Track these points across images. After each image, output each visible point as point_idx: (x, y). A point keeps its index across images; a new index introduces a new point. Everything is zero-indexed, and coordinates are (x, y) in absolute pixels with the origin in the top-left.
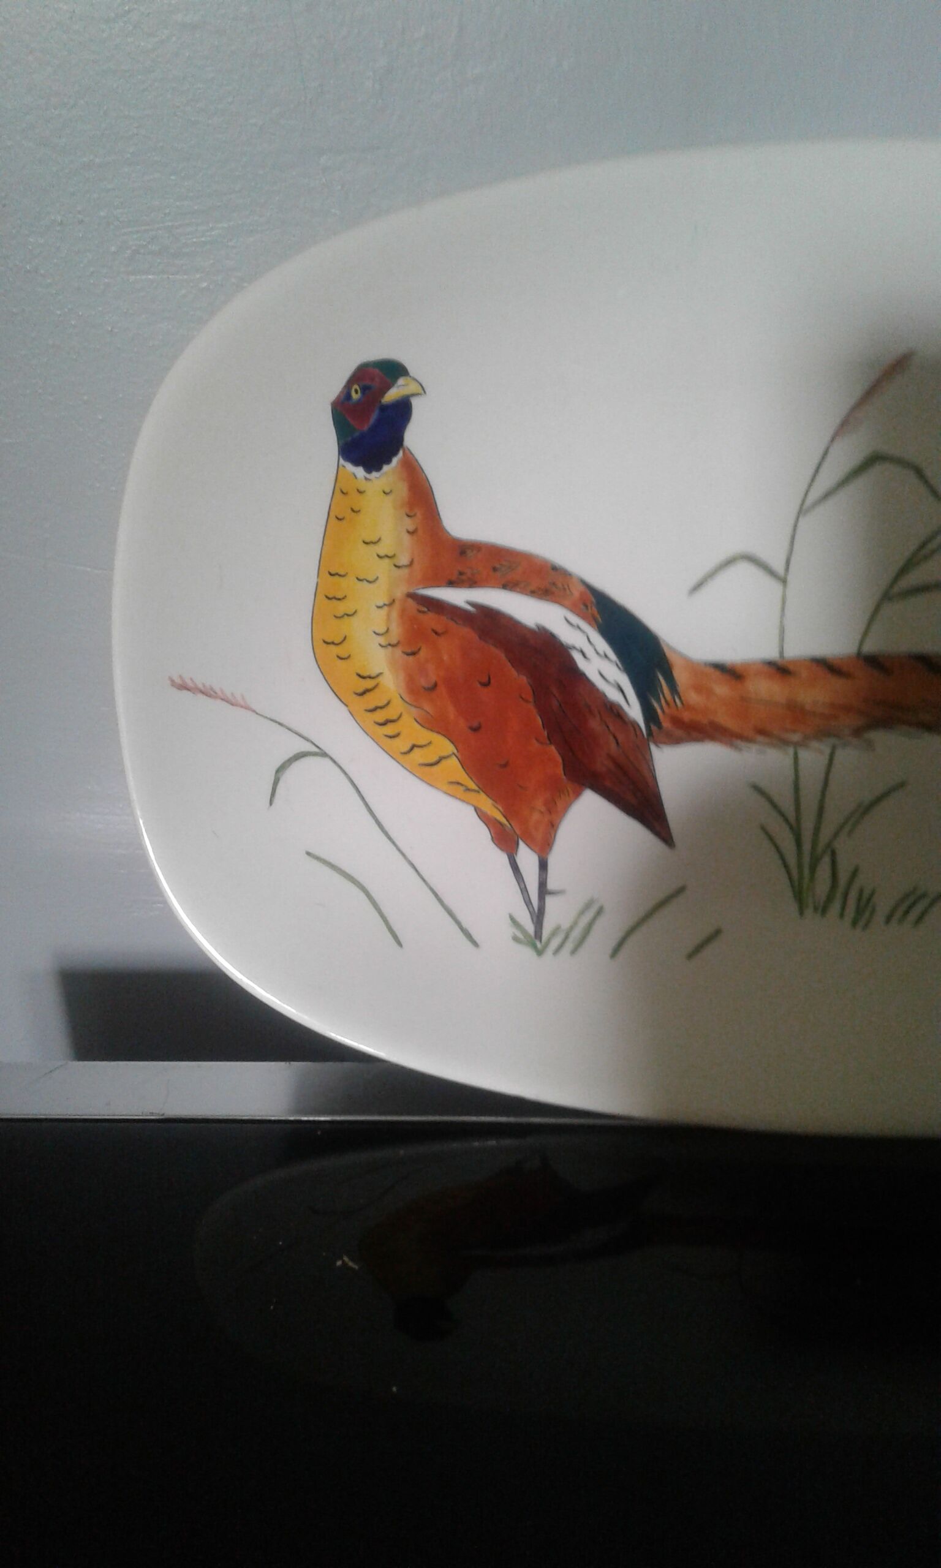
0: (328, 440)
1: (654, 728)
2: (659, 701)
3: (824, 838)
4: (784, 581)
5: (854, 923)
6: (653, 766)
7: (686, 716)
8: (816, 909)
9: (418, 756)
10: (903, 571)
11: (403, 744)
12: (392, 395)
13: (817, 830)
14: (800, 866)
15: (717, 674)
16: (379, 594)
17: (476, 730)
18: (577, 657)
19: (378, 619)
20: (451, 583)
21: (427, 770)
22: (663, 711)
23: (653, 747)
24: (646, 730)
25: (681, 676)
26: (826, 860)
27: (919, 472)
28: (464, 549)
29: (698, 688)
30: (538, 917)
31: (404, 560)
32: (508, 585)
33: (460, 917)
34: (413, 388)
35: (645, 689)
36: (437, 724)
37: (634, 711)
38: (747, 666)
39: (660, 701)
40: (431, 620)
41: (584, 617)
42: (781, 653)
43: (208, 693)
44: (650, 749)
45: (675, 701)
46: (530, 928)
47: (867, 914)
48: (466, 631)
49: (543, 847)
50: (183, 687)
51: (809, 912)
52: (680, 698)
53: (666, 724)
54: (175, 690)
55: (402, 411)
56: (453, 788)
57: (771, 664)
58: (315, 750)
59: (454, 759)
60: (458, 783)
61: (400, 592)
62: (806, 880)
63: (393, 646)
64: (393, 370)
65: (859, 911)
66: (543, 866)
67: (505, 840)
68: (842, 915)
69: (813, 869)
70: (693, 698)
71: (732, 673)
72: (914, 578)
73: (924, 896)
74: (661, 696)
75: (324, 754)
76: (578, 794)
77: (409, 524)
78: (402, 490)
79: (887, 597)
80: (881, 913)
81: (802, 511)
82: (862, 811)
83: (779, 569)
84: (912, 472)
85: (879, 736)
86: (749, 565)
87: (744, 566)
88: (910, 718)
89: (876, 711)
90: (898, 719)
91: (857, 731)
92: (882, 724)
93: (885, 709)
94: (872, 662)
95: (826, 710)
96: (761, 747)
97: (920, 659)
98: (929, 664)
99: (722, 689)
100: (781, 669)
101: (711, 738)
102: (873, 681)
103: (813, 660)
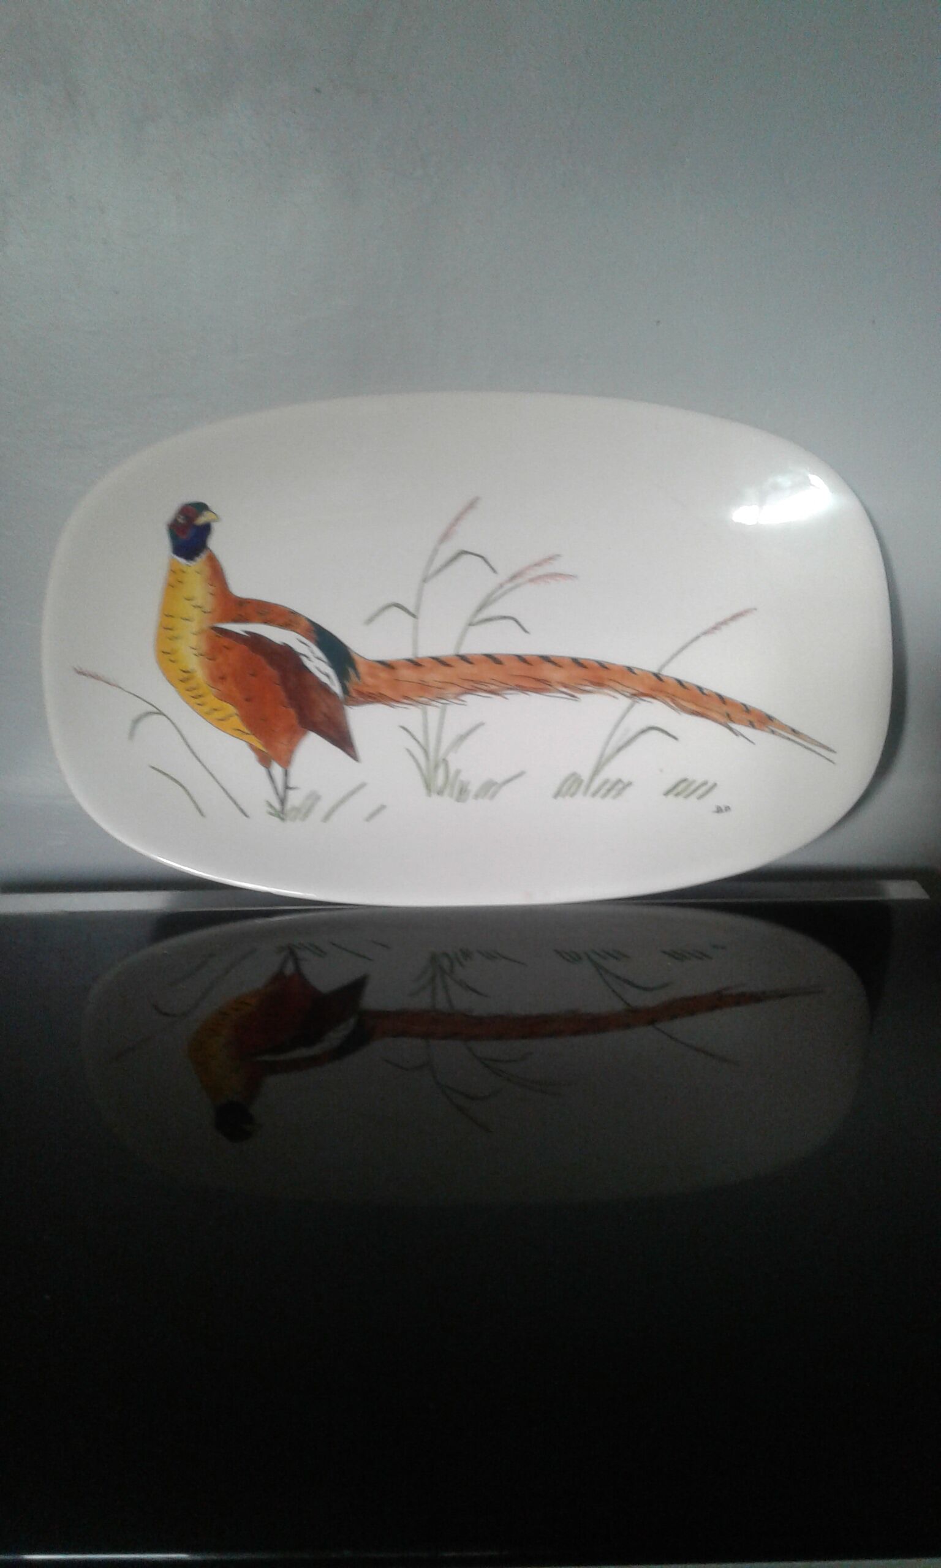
0: (164, 544)
1: (347, 696)
3: (441, 754)
4: (416, 616)
5: (458, 800)
6: (346, 716)
7: (365, 690)
8: (436, 792)
9: (217, 715)
10: (479, 610)
11: (206, 709)
12: (202, 520)
13: (437, 750)
14: (428, 770)
15: (380, 666)
16: (194, 626)
17: (247, 700)
18: (304, 659)
19: (193, 640)
20: (236, 620)
21: (220, 723)
22: (352, 687)
23: (347, 707)
24: (343, 698)
25: (362, 669)
26: (443, 764)
27: (484, 559)
28: (242, 603)
29: (370, 675)
30: (283, 801)
31: (208, 609)
32: (266, 622)
33: (239, 802)
34: (213, 517)
35: (342, 675)
36: (226, 697)
37: (336, 687)
38: (398, 661)
40: (225, 641)
41: (308, 638)
43: (95, 677)
44: (345, 708)
46: (277, 805)
47: (465, 795)
48: (244, 647)
49: (286, 763)
50: (81, 673)
51: (433, 794)
52: (361, 681)
53: (354, 694)
54: (77, 675)
55: (206, 529)
56: (236, 733)
57: (409, 660)
58: (155, 710)
59: (236, 717)
60: (239, 730)
61: (206, 625)
62: (431, 776)
63: (201, 655)
64: (201, 507)
65: (460, 794)
66: (286, 774)
67: (265, 760)
68: (451, 796)
69: (435, 770)
70: (369, 680)
71: (389, 666)
72: (485, 614)
73: (495, 783)
75: (160, 713)
76: (304, 734)
77: (211, 589)
78: (207, 570)
79: (471, 624)
80: (472, 794)
81: (425, 580)
82: (462, 738)
83: (412, 610)
84: (480, 559)
85: (469, 698)
86: (397, 609)
87: (395, 609)
88: (485, 688)
89: (467, 685)
90: (478, 688)
91: (457, 696)
92: (470, 692)
93: (472, 684)
94: (464, 658)
95: (440, 685)
96: (405, 706)
97: (490, 657)
98: (494, 659)
99: (384, 675)
100: (415, 664)
101: (379, 701)
102: (465, 669)
103: (433, 658)
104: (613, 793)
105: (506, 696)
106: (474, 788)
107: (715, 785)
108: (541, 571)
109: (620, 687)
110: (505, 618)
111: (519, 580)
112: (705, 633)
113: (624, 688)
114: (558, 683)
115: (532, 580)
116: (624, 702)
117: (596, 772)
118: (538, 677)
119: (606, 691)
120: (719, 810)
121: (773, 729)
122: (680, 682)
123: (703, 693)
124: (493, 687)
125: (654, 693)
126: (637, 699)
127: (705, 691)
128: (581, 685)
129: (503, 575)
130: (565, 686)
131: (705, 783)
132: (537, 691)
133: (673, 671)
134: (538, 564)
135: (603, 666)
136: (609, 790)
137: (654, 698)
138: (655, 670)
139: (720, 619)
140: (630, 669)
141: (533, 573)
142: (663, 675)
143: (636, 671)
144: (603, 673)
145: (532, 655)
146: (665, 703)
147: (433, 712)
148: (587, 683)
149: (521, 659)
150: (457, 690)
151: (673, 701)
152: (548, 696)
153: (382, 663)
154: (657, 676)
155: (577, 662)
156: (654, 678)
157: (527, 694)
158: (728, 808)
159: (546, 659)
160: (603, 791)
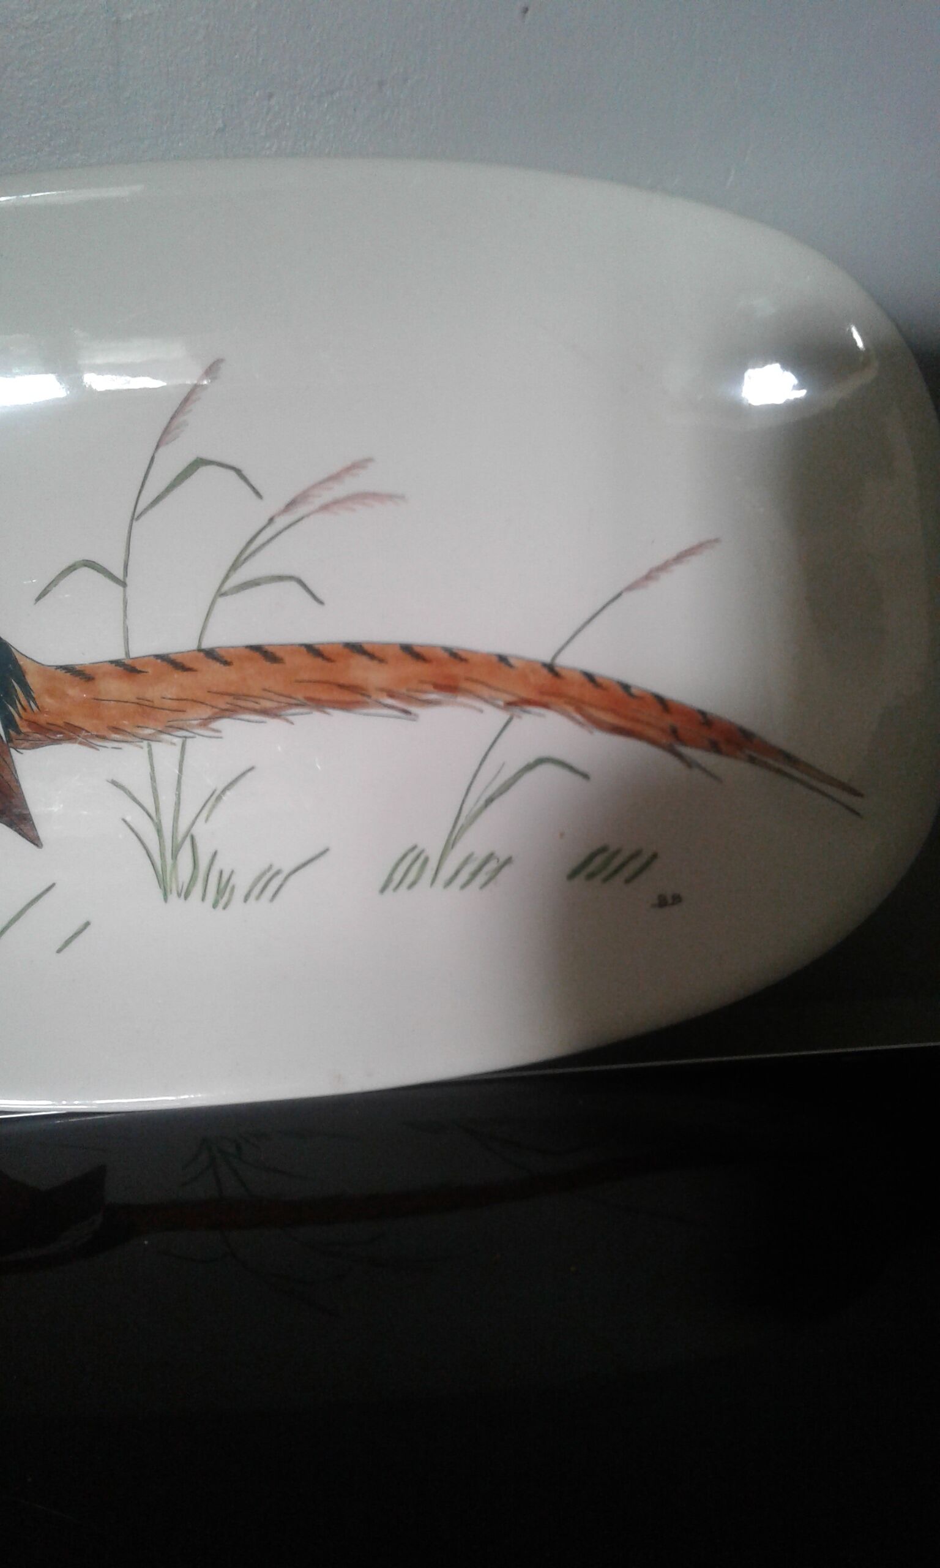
1: (12, 733)
2: (15, 708)
3: (183, 827)
4: (124, 584)
5: (215, 906)
6: (15, 768)
7: (43, 719)
8: (179, 895)
10: (235, 566)
13: (176, 819)
14: (163, 855)
22: (21, 717)
23: (13, 751)
24: (6, 737)
26: (187, 844)
27: (239, 472)
29: (51, 693)
38: (97, 666)
39: (17, 707)
42: (127, 653)
44: (10, 753)
45: (30, 705)
47: (227, 894)
51: (173, 897)
52: (36, 704)
53: (25, 729)
57: (117, 663)
62: (169, 868)
65: (220, 892)
68: (203, 899)
69: (175, 856)
70: (48, 702)
71: (81, 674)
72: (237, 578)
73: (278, 873)
74: (17, 702)
79: (220, 593)
80: (240, 894)
81: (135, 517)
82: (217, 797)
83: (119, 573)
84: (232, 473)
85: (224, 724)
86: (91, 571)
87: (85, 571)
88: (257, 707)
89: (222, 703)
90: (240, 707)
91: (205, 723)
92: (227, 713)
93: (229, 699)
94: (211, 654)
95: (175, 705)
96: (116, 745)
97: (257, 649)
98: (265, 654)
99: (75, 691)
100: (129, 669)
101: (70, 739)
102: (214, 675)
103: (157, 656)
104: (482, 878)
105: (291, 718)
106: (242, 883)
107: (655, 856)
108: (339, 490)
109: (486, 692)
110: (280, 578)
111: (301, 510)
112: (630, 588)
113: (493, 693)
114: (382, 690)
115: (325, 508)
116: (495, 717)
117: (450, 844)
118: (342, 682)
119: (461, 699)
120: (662, 902)
121: (754, 755)
122: (590, 678)
123: (631, 695)
124: (268, 704)
125: (546, 699)
126: (516, 710)
127: (633, 691)
128: (417, 691)
129: (273, 502)
130: (391, 695)
131: (636, 855)
132: (345, 706)
133: (573, 660)
134: (335, 478)
135: (456, 656)
136: (474, 874)
137: (546, 706)
138: (547, 659)
139: (658, 561)
140: (503, 659)
141: (326, 496)
142: (564, 668)
143: (512, 661)
144: (458, 670)
145: (333, 644)
146: (564, 713)
147: (166, 751)
148: (426, 687)
149: (312, 650)
150: (207, 712)
151: (579, 710)
152: (368, 715)
153: (69, 669)
154: (551, 668)
155: (411, 652)
156: (545, 671)
157: (325, 712)
158: (677, 899)
159: (356, 649)
160: (464, 876)
